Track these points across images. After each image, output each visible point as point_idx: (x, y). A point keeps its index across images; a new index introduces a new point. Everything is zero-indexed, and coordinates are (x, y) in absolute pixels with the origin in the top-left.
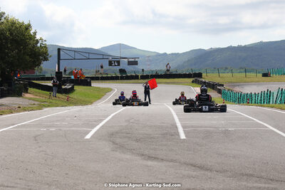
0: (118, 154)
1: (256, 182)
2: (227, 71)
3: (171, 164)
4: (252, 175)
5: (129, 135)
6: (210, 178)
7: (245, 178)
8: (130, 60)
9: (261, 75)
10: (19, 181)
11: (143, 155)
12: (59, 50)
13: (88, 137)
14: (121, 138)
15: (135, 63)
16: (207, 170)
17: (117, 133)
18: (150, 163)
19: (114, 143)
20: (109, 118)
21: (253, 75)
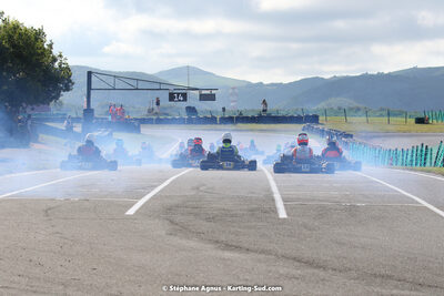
0: (177, 240)
1: (396, 287)
2: (360, 113)
3: (262, 256)
4: (390, 277)
5: (196, 211)
6: (323, 280)
7: (378, 280)
8: (203, 92)
9: (413, 120)
10: (17, 279)
11: (217, 242)
12: (90, 73)
13: (131, 212)
14: (183, 214)
15: (211, 97)
16: (318, 267)
17: (177, 206)
18: (228, 254)
19: (172, 222)
20: (165, 184)
21: (401, 119)
